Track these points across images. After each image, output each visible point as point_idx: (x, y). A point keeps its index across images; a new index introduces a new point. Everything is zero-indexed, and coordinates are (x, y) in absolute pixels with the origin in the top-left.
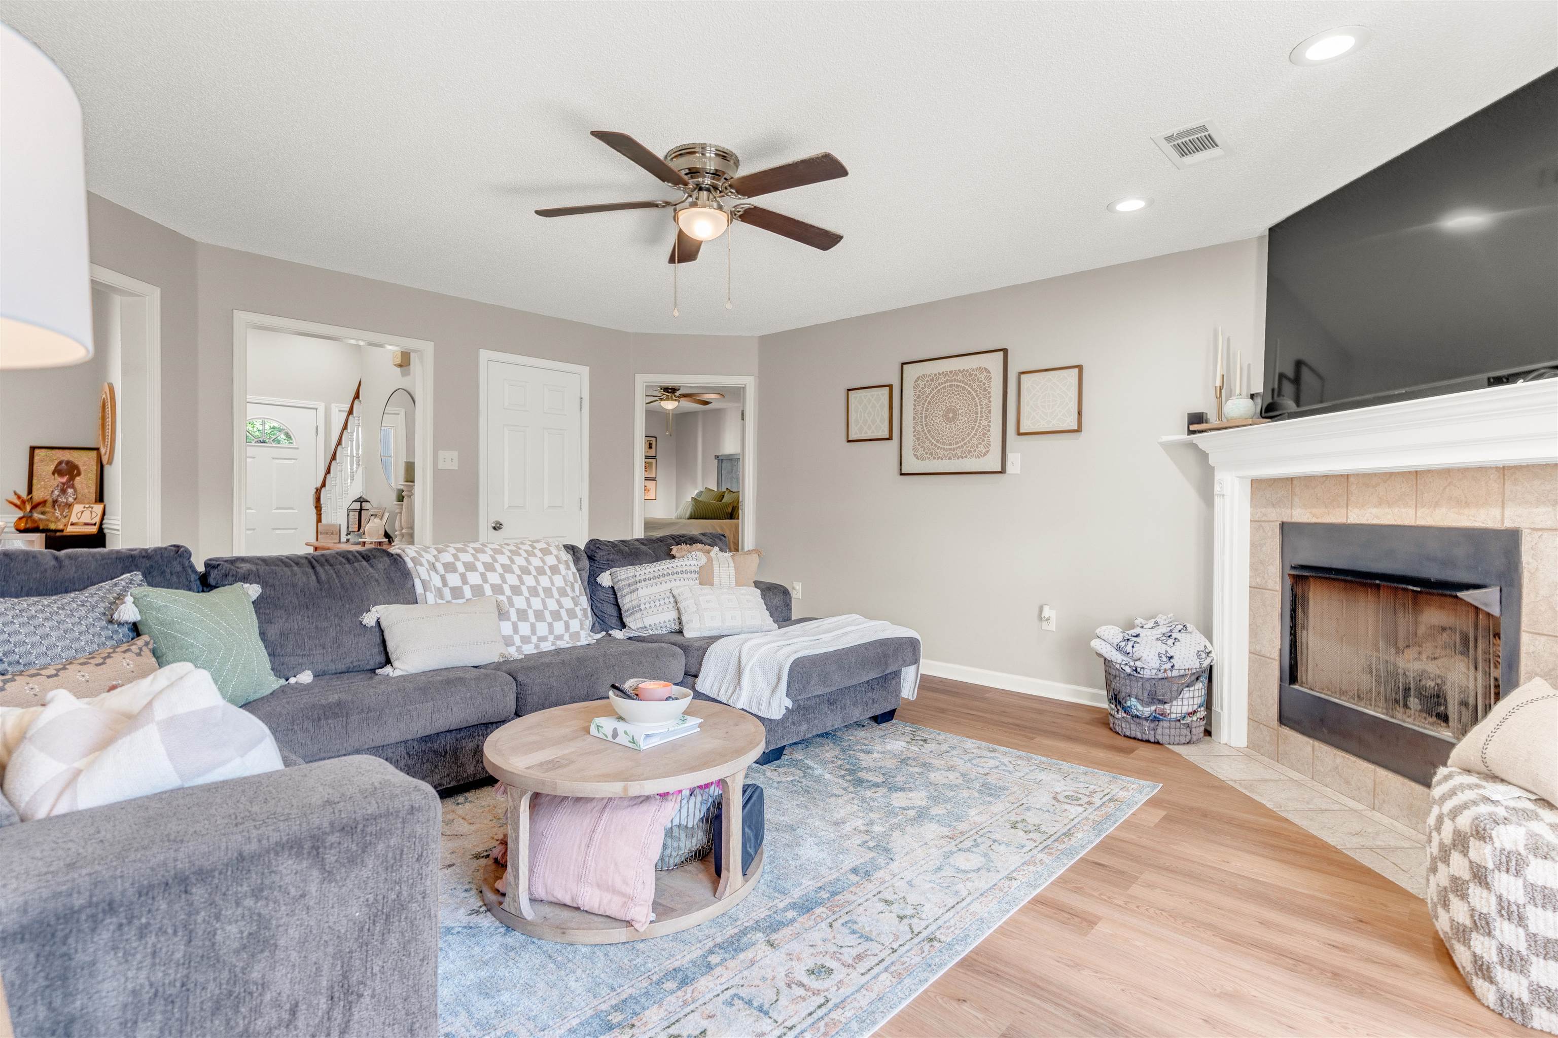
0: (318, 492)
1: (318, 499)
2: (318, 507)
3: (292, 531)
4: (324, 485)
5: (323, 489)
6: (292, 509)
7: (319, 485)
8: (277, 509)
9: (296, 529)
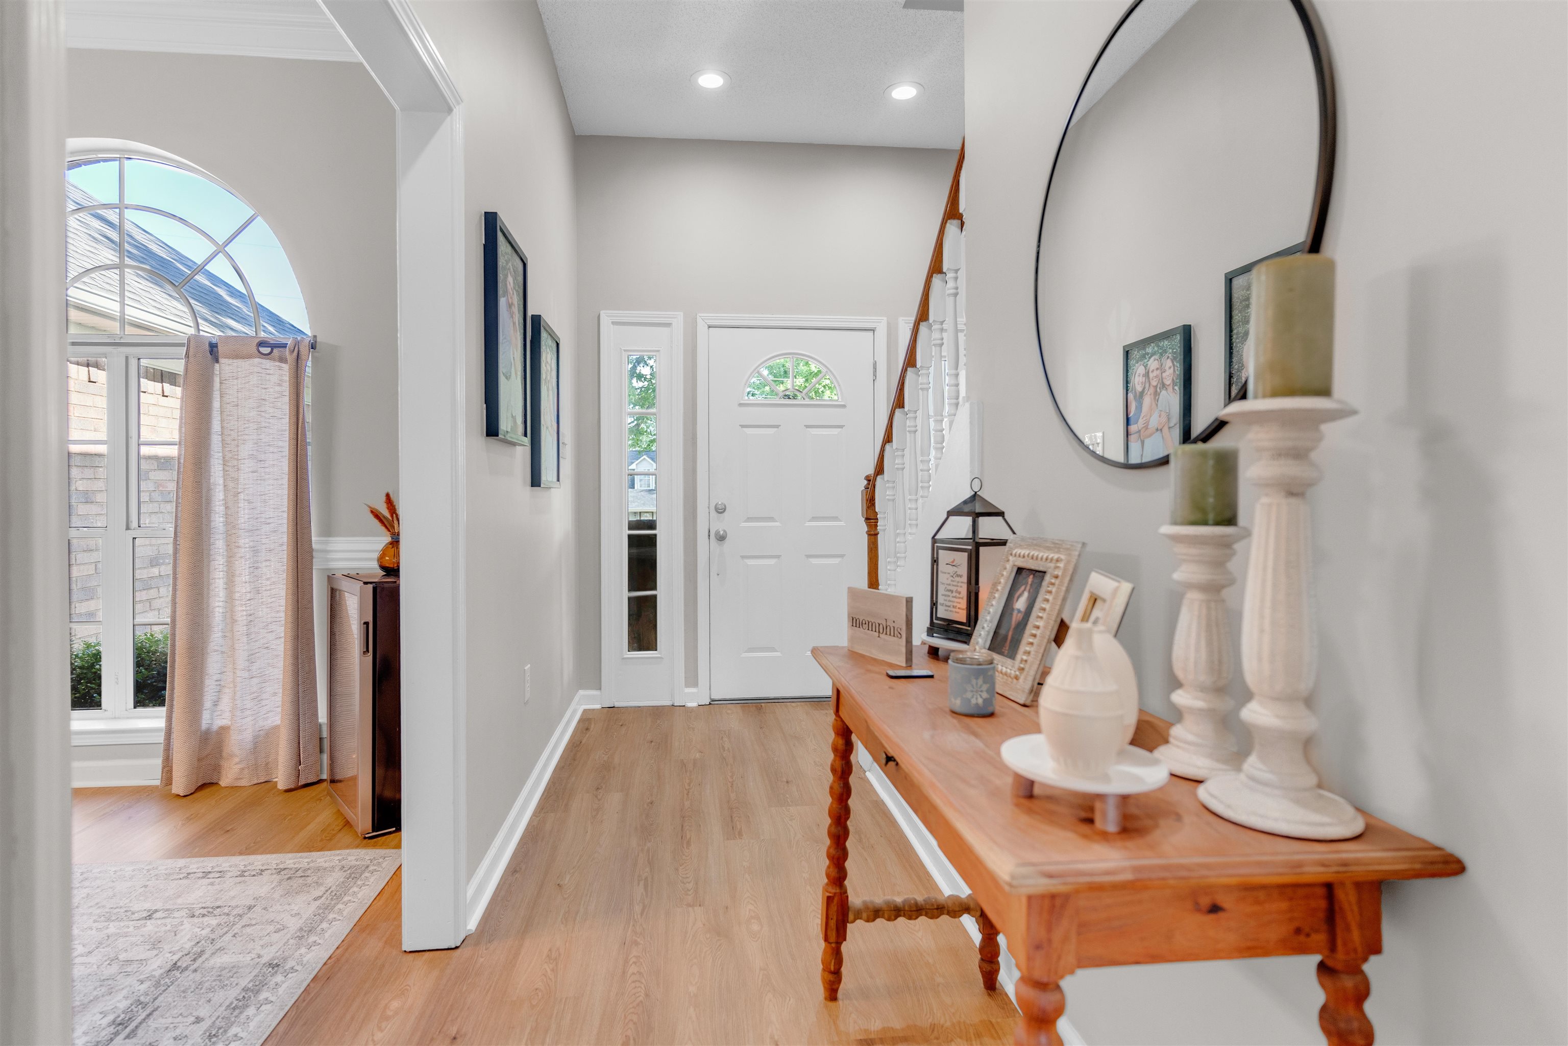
0: (871, 483)
1: (870, 501)
2: (871, 519)
3: (836, 561)
4: (880, 469)
5: (879, 478)
6: (835, 519)
7: (871, 471)
8: (814, 519)
9: (842, 556)
